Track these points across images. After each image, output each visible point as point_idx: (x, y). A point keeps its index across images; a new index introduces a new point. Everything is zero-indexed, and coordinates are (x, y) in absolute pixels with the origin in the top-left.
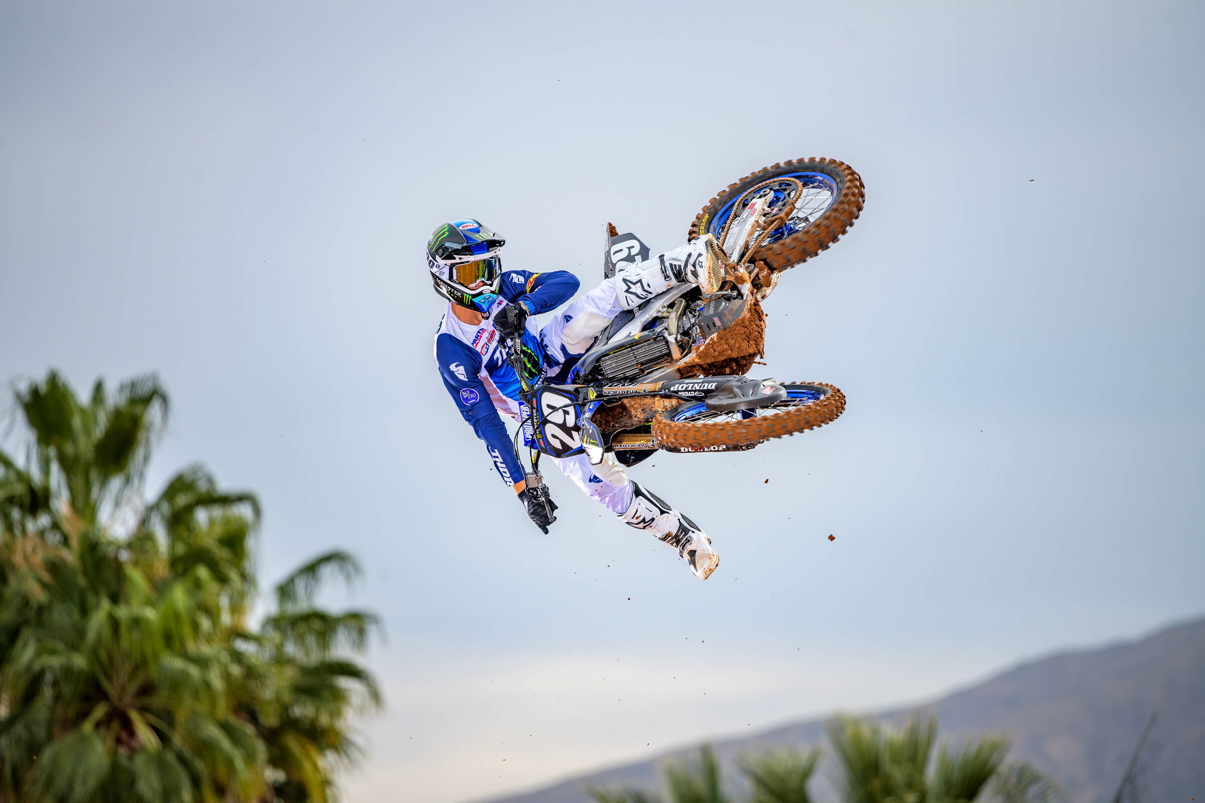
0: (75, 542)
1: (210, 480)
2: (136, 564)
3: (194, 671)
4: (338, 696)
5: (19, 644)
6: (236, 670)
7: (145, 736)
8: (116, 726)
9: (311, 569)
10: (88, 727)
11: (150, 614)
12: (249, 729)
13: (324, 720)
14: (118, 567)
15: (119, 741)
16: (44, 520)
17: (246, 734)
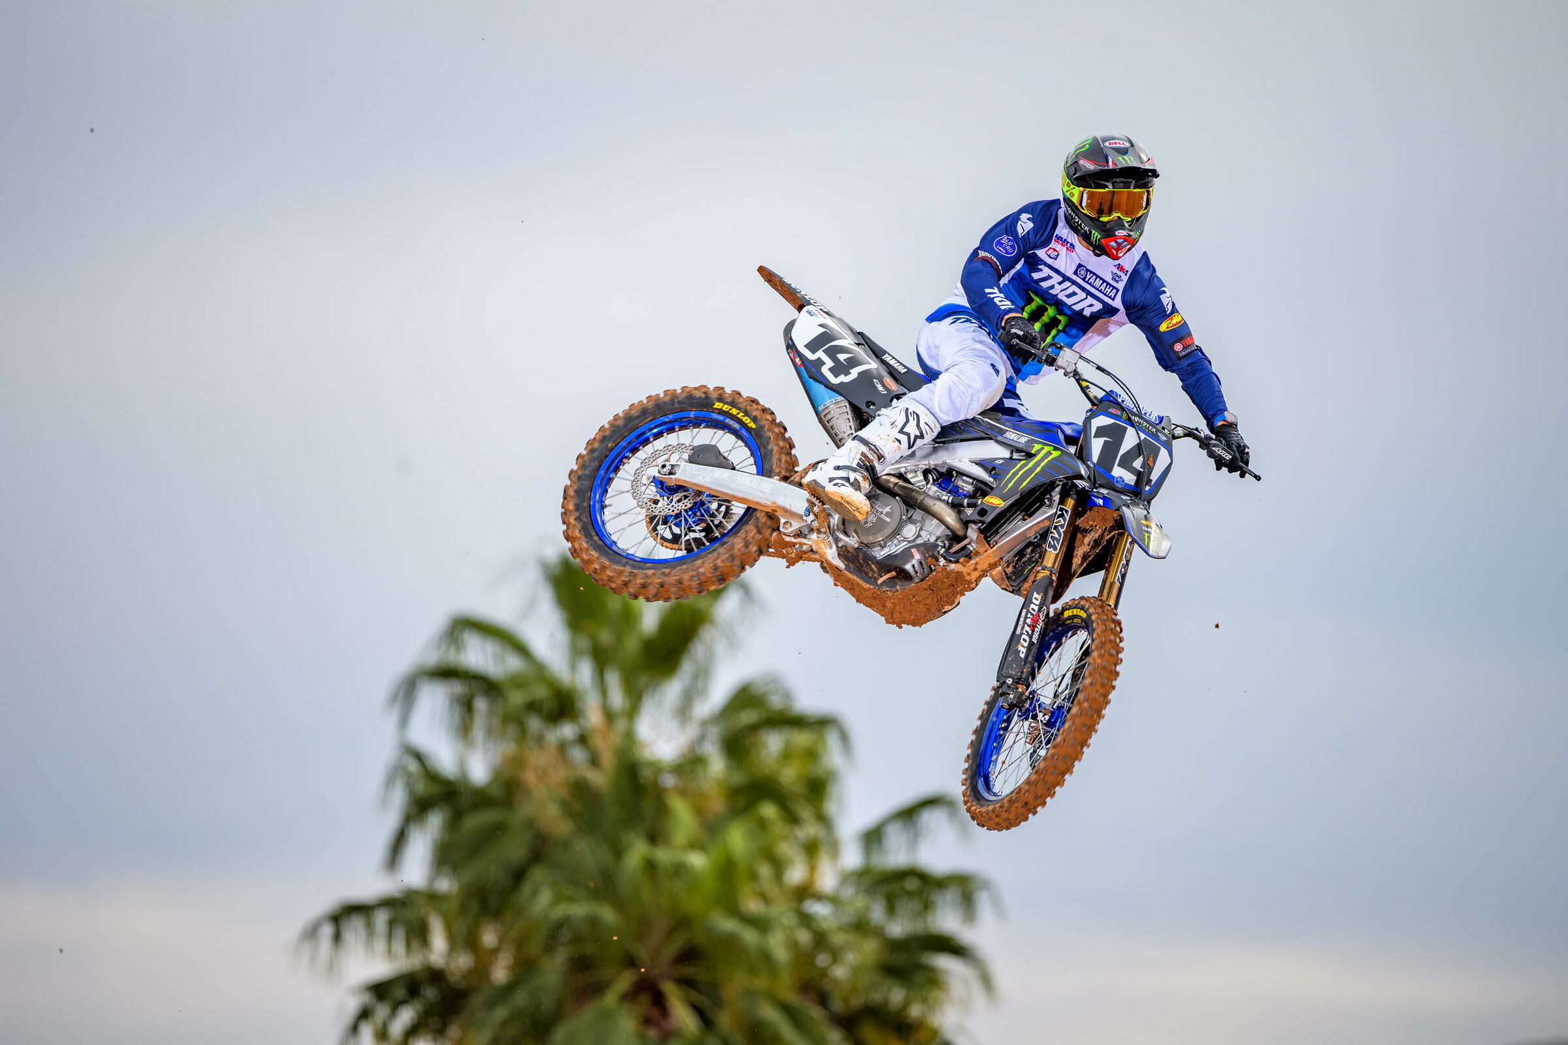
0: (608, 760)
1: (787, 695)
2: (683, 792)
3: (749, 936)
4: (933, 981)
5: (526, 889)
6: (804, 937)
7: (683, 1016)
8: (645, 999)
9: (909, 814)
10: (610, 999)
11: (697, 861)
12: (816, 1013)
13: (915, 1011)
14: (659, 794)
15: (647, 1021)
16: (567, 731)
17: (812, 1018)
